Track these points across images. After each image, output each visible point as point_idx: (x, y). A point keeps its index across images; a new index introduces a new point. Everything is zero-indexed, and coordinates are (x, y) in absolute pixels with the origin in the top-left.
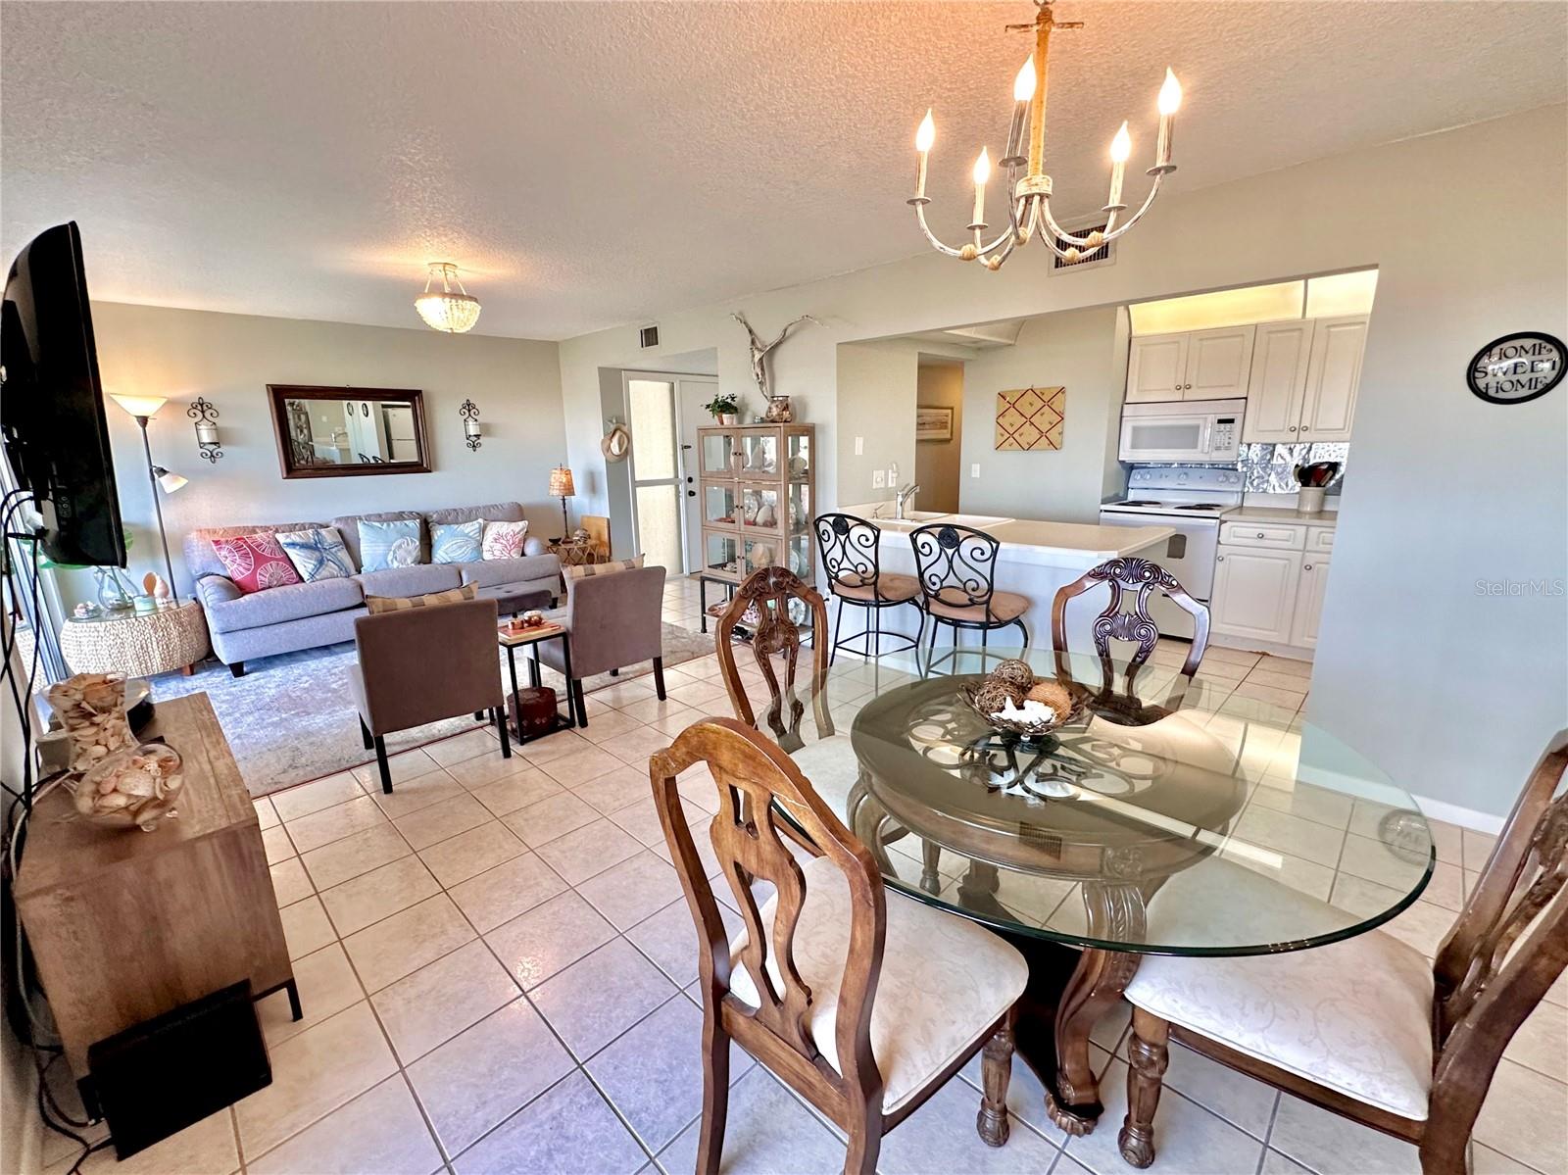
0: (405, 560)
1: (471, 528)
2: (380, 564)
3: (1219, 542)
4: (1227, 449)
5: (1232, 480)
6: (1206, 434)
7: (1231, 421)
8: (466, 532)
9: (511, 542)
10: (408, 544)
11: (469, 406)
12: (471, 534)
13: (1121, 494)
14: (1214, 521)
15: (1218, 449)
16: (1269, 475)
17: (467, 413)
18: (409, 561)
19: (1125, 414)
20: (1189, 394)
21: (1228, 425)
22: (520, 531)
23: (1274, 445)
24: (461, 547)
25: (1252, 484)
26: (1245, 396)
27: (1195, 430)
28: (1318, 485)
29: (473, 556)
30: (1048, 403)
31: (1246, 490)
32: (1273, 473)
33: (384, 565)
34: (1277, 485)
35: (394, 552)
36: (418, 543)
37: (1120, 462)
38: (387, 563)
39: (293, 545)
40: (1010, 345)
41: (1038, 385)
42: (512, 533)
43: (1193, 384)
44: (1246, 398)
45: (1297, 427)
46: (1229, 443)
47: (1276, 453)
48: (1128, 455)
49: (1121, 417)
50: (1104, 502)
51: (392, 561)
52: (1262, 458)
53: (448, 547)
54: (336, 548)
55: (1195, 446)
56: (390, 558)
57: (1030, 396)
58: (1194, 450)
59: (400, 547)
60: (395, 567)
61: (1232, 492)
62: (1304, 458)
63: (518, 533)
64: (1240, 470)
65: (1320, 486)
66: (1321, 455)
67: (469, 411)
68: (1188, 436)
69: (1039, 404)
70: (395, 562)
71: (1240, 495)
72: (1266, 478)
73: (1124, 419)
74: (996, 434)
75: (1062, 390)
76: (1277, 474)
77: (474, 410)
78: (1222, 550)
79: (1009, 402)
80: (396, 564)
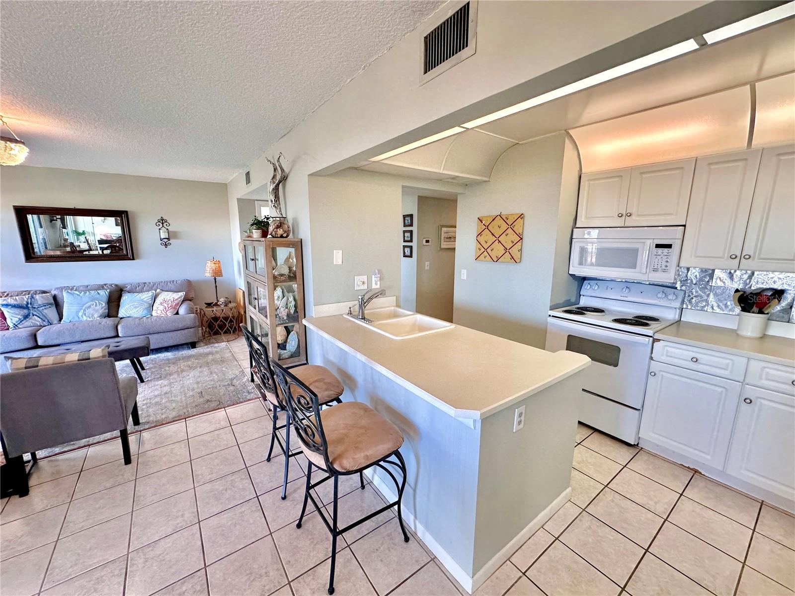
0: (93, 315)
1: (146, 296)
2: (74, 318)
3: (651, 358)
4: (664, 271)
5: (670, 297)
6: (643, 257)
7: (669, 246)
8: (142, 298)
9: (170, 305)
10: (96, 305)
11: (162, 221)
12: (145, 300)
13: (573, 300)
14: (647, 339)
15: (655, 270)
16: (708, 296)
17: (161, 225)
18: (96, 316)
19: (574, 237)
20: (629, 222)
21: (666, 250)
22: (179, 298)
23: (713, 271)
24: (136, 307)
25: (690, 301)
26: (684, 224)
27: (635, 252)
28: (761, 312)
29: (144, 313)
30: (511, 226)
31: (685, 306)
32: (711, 294)
33: (76, 319)
34: (715, 305)
35: (85, 310)
36: (104, 305)
37: (571, 275)
38: (79, 318)
39: (7, 305)
40: (485, 181)
41: (504, 213)
42: (172, 300)
43: (634, 211)
44: (685, 226)
45: (739, 254)
46: (666, 266)
47: (715, 277)
48: (577, 270)
49: (572, 239)
50: (552, 308)
51: (82, 316)
52: (701, 280)
53: (129, 307)
54: (43, 307)
55: (634, 266)
56: (80, 314)
57: (498, 221)
58: (633, 270)
59: (90, 307)
60: (85, 320)
61: (671, 308)
62: (745, 284)
63: (176, 300)
64: (679, 288)
65: (763, 313)
66: (764, 281)
67: (163, 224)
68: (628, 258)
69: (505, 226)
70: (84, 317)
71: (678, 311)
72: (705, 298)
73: (574, 240)
74: (476, 248)
75: (521, 216)
76: (716, 295)
77: (166, 223)
78: (654, 366)
79: (485, 225)
80: (85, 318)
